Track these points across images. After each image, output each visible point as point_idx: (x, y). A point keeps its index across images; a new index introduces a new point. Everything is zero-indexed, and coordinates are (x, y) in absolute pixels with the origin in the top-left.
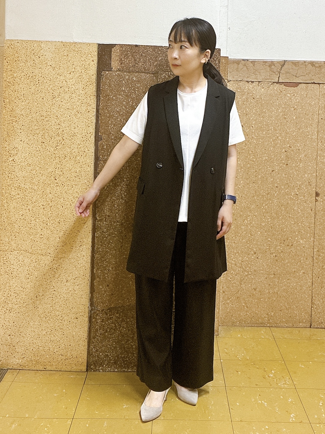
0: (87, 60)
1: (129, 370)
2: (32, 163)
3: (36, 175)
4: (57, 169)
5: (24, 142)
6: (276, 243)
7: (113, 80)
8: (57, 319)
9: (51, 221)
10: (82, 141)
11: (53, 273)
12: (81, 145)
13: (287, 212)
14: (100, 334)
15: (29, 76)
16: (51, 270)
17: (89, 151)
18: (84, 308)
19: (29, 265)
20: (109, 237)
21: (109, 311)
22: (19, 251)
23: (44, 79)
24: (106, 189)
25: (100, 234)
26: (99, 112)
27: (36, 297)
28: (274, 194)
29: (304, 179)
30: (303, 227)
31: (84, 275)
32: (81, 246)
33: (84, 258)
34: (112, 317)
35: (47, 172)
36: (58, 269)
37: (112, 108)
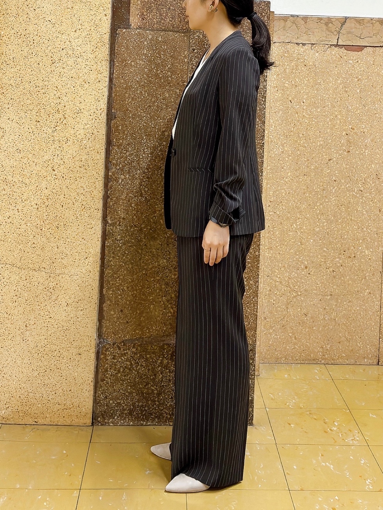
0: (98, 14)
1: (149, 424)
2: (22, 149)
3: (28, 165)
4: (56, 156)
5: (12, 120)
6: (334, 254)
7: (132, 40)
8: (53, 356)
9: (47, 226)
10: (90, 119)
11: (49, 294)
12: (88, 126)
13: (349, 214)
14: (111, 376)
15: (21, 34)
16: (46, 290)
17: (98, 133)
18: (90, 340)
19: (16, 284)
20: (124, 247)
21: (122, 344)
22: (4, 265)
23: (41, 38)
24: (121, 183)
25: (111, 242)
26: (112, 81)
27: (26, 326)
28: (331, 190)
29: (371, 170)
30: (369, 233)
31: (90, 297)
32: (86, 258)
33: (91, 274)
34: (127, 353)
35: (42, 160)
36: (57, 289)
37: (130, 77)
